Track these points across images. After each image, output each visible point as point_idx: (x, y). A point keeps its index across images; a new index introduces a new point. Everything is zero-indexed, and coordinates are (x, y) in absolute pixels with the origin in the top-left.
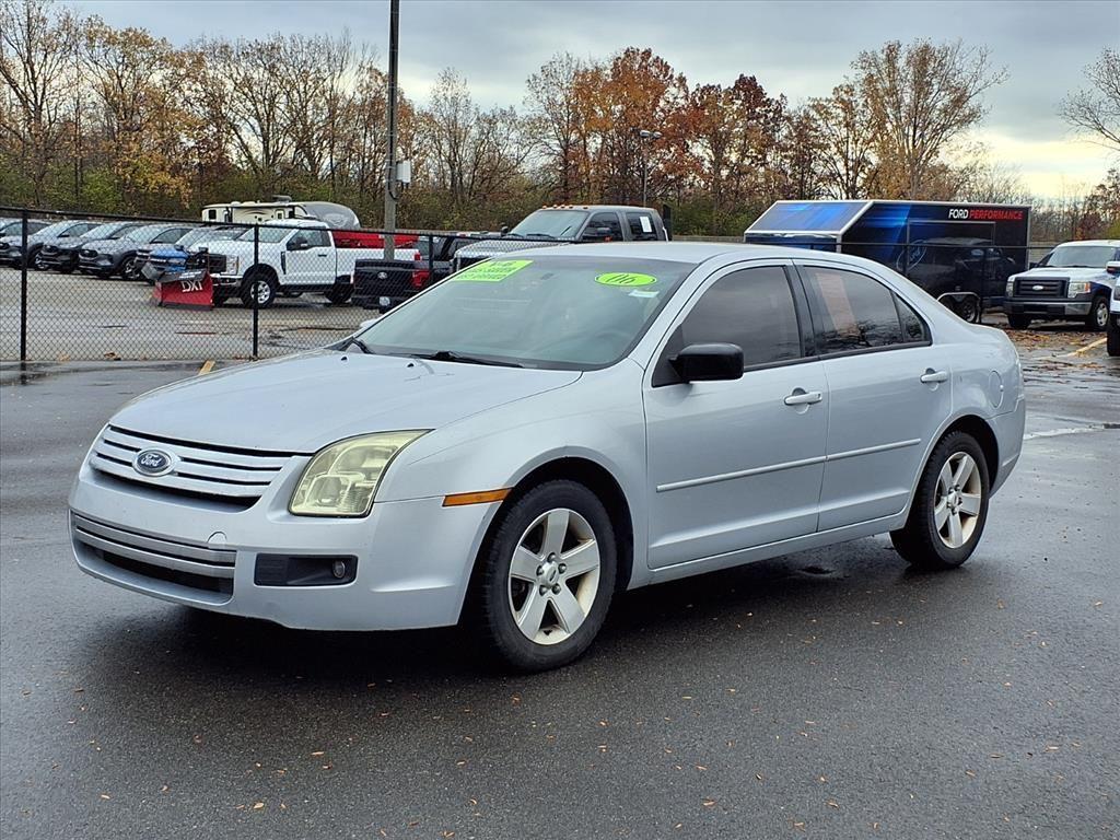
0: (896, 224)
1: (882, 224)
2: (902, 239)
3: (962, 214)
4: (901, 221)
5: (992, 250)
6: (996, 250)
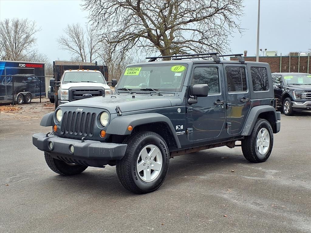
3: (23, 65)
5: (34, 77)
6: (35, 77)
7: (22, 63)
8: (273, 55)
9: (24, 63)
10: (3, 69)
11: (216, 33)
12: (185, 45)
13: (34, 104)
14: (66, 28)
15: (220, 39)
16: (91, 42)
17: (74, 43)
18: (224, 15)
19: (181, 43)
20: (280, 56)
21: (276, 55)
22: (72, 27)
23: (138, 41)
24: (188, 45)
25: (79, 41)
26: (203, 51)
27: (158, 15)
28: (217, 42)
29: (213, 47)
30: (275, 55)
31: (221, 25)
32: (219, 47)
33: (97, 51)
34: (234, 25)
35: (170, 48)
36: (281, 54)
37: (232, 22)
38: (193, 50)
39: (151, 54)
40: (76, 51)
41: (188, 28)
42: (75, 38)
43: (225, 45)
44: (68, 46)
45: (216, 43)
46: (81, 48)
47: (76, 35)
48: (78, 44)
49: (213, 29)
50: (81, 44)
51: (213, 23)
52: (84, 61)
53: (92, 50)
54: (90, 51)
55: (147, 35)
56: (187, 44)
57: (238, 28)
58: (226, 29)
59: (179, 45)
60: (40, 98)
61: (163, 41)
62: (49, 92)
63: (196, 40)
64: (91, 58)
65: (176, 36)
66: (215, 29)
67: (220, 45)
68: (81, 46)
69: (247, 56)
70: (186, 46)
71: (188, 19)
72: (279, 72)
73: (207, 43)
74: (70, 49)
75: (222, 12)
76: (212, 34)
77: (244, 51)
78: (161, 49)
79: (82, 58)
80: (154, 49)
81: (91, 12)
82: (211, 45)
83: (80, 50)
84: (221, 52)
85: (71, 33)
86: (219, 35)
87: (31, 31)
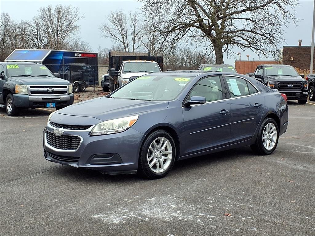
0: (59, 58)
1: (54, 58)
2: (62, 63)
3: (79, 55)
4: (61, 57)
6: (89, 67)
7: (78, 53)
9: (79, 53)
10: (61, 58)
11: (270, 23)
12: (236, 34)
13: (88, 92)
14: (109, 15)
15: (274, 29)
16: (134, 30)
17: (117, 30)
18: (279, 5)
19: (233, 33)
22: (115, 13)
23: (188, 31)
24: (240, 34)
25: (122, 28)
26: (255, 41)
27: (209, 4)
28: (270, 31)
29: (266, 37)
31: (276, 16)
32: (272, 36)
33: (140, 39)
34: (288, 15)
35: (221, 38)
37: (287, 12)
38: (245, 39)
39: (201, 43)
40: (118, 39)
41: (240, 18)
42: (118, 25)
43: (278, 35)
44: (111, 33)
45: (269, 33)
46: (124, 36)
47: (119, 22)
48: (121, 32)
49: (266, 18)
50: (124, 31)
51: (267, 13)
52: (127, 49)
53: (134, 38)
55: (199, 25)
57: (293, 18)
58: (280, 19)
59: (231, 35)
60: (94, 87)
61: (214, 30)
62: (102, 81)
63: (248, 30)
64: (133, 46)
65: (228, 26)
66: (268, 18)
67: (273, 35)
68: (124, 34)
69: (302, 45)
70: (237, 36)
71: (241, 9)
73: (259, 33)
74: (113, 36)
75: (276, 2)
76: (265, 23)
77: (299, 40)
78: (212, 39)
79: (125, 46)
80: (204, 39)
81: (145, 3)
82: (263, 35)
83: (123, 38)
84: (274, 41)
85: (114, 20)
86: (272, 24)
87: (74, 18)
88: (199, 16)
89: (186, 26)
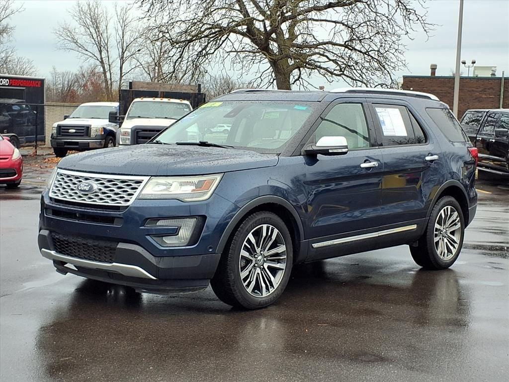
3: (5, 82)
5: (24, 106)
6: (27, 106)
8: (488, 75)
9: (6, 78)
11: (379, 30)
12: (317, 50)
14: (73, 7)
15: (386, 42)
16: (123, 37)
19: (310, 47)
20: (501, 76)
21: (494, 75)
22: (85, 4)
23: (226, 41)
24: (324, 51)
25: (99, 34)
26: (352, 64)
28: (379, 47)
29: (371, 56)
30: (491, 75)
31: (390, 17)
32: (383, 57)
33: (134, 56)
34: (413, 17)
35: (288, 56)
36: (503, 74)
37: (410, 10)
38: (333, 61)
39: (250, 66)
40: (91, 55)
42: (90, 27)
43: (394, 54)
44: (76, 43)
45: (376, 49)
46: (102, 48)
47: (93, 21)
48: (97, 40)
49: (372, 21)
50: (102, 40)
51: (374, 11)
53: (123, 53)
54: (121, 54)
56: (320, 50)
57: (422, 22)
59: (307, 51)
60: (36, 147)
61: (275, 41)
62: (52, 134)
63: (338, 42)
64: (121, 68)
65: (301, 34)
66: (375, 21)
67: (385, 54)
68: (102, 44)
69: (436, 75)
70: (319, 53)
71: (326, 3)
72: (499, 108)
73: (359, 49)
74: (80, 48)
76: (370, 31)
77: (432, 65)
78: (271, 58)
79: (104, 68)
80: (257, 58)
82: (366, 53)
83: (100, 52)
84: (386, 66)
85: (83, 17)
86: (383, 33)
87: (4, 12)
88: (246, 14)
89: (221, 32)
